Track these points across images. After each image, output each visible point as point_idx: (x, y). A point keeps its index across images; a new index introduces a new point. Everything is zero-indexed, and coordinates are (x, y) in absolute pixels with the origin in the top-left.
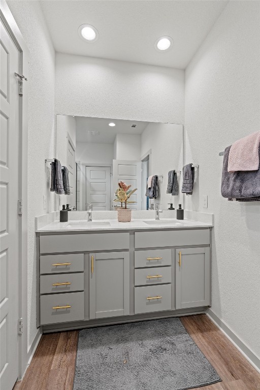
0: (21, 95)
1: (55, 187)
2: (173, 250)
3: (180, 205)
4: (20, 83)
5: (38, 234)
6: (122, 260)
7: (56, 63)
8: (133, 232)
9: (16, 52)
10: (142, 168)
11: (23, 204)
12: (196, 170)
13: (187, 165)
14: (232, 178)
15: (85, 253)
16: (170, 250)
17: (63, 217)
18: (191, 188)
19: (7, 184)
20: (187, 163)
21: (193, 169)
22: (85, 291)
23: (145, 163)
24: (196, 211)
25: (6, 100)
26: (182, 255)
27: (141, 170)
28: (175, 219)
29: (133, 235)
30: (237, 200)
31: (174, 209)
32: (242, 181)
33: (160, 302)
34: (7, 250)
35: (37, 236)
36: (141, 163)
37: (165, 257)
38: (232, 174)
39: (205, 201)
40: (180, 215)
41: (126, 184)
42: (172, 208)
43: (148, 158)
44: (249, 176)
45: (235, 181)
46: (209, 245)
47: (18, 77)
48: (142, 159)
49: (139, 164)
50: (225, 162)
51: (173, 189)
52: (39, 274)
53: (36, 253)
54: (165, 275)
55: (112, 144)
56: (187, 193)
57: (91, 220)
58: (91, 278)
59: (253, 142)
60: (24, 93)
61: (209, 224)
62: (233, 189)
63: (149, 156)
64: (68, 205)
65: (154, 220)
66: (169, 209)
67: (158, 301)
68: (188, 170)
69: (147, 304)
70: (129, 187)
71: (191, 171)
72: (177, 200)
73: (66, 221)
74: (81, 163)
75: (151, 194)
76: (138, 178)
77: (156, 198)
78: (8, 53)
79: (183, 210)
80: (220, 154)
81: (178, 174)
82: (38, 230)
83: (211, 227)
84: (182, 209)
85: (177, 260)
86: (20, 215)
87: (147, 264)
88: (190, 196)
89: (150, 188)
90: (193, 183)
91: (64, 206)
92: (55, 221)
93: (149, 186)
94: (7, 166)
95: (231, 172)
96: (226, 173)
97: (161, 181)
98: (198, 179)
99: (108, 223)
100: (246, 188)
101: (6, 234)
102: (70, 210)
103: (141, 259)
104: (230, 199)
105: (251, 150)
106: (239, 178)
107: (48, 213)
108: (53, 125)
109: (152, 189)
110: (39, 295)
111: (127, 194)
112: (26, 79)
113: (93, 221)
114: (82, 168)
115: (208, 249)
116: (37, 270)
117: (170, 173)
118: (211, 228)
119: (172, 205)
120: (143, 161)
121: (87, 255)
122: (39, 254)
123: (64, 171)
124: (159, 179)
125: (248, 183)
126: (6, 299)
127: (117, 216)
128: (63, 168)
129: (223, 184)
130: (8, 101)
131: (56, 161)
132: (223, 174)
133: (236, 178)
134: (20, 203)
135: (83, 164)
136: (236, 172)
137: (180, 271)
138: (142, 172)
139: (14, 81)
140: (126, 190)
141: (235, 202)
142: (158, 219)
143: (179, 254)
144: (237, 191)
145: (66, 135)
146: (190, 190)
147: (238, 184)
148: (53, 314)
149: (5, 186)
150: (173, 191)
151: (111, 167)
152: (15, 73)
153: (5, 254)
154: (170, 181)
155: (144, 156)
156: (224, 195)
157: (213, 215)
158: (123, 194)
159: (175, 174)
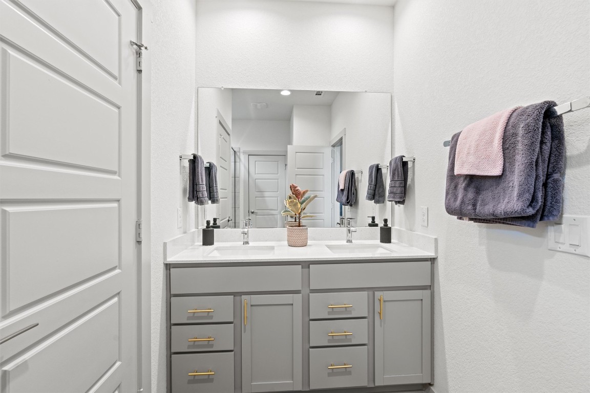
0: (140, 71)
1: (194, 194)
2: (371, 293)
3: (386, 221)
4: (139, 54)
5: (168, 267)
6: (291, 306)
7: (197, 13)
8: (306, 264)
9: (133, 10)
10: (333, 157)
11: (143, 226)
12: (410, 165)
13: (396, 158)
14: (462, 185)
15: (234, 294)
16: (365, 293)
17: (208, 238)
18: (403, 193)
19: (118, 201)
20: (397, 154)
21: (405, 164)
22: (236, 351)
23: (337, 149)
24: (411, 231)
25: (116, 83)
26: (384, 301)
27: (331, 161)
28: (378, 241)
29: (307, 270)
30: (471, 219)
31: (377, 225)
32: (478, 191)
33: (349, 373)
34: (119, 293)
35: (166, 269)
36: (331, 148)
37: (358, 303)
38: (462, 179)
39: (424, 215)
40: (386, 235)
41: (300, 189)
42: (373, 224)
43: (340, 143)
44: (488, 183)
45: (466, 189)
46: (430, 287)
47: (135, 46)
48: (333, 143)
49: (328, 151)
50: (451, 159)
51: (376, 194)
52: (170, 325)
53: (165, 294)
54: (358, 331)
55: (287, 121)
56: (397, 202)
57: (247, 243)
58: (245, 332)
59: (494, 129)
60: (143, 68)
61: (431, 254)
62: (463, 202)
63: (341, 139)
64: (215, 220)
65: (344, 242)
66: (370, 225)
67: (347, 372)
68: (397, 166)
69: (329, 375)
70: (304, 193)
71: (402, 168)
72: (383, 210)
73: (211, 243)
74: (241, 151)
75: (344, 199)
76: (326, 172)
77: (351, 205)
78: (119, 15)
79: (390, 228)
80: (446, 144)
81: (384, 171)
82: (168, 260)
83: (434, 258)
84: (389, 225)
85: (377, 309)
86: (139, 242)
87: (329, 313)
88: (402, 206)
89: (342, 190)
90: (405, 186)
91: (208, 222)
92: (196, 244)
93: (342, 187)
94: (119, 176)
95: (460, 176)
96: (452, 178)
97: (360, 179)
98: (413, 179)
99: (272, 248)
100: (484, 204)
101: (117, 271)
102: (218, 227)
103: (319, 305)
104: (460, 218)
105: (491, 142)
106: (473, 185)
107: (185, 232)
108: (193, 103)
109: (345, 193)
110: (171, 353)
111: (302, 203)
112: (146, 48)
113: (251, 244)
114: (243, 158)
115: (428, 292)
116: (167, 318)
117: (371, 168)
118: (433, 260)
119: (373, 218)
120: (334, 146)
121: (238, 298)
122: (170, 296)
123: (209, 170)
124: (356, 175)
125: (487, 195)
126: (118, 364)
127: (286, 237)
128: (208, 165)
129: (447, 194)
130: (120, 83)
131: (195, 157)
132: (448, 176)
133: (468, 186)
134: (138, 226)
135: (244, 153)
136: (467, 176)
137: (381, 326)
138: (333, 164)
139: (129, 54)
140: (300, 197)
141: (467, 223)
142: (349, 241)
143: (380, 300)
144: (470, 207)
145: (216, 115)
146: (401, 198)
147: (471, 195)
148: (190, 382)
149: (115, 205)
150: (377, 197)
151: (285, 156)
152: (131, 42)
153: (116, 299)
154: (372, 181)
155: (335, 139)
156: (450, 211)
157: (436, 240)
158: (296, 205)
159: (378, 170)
